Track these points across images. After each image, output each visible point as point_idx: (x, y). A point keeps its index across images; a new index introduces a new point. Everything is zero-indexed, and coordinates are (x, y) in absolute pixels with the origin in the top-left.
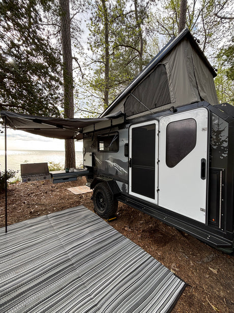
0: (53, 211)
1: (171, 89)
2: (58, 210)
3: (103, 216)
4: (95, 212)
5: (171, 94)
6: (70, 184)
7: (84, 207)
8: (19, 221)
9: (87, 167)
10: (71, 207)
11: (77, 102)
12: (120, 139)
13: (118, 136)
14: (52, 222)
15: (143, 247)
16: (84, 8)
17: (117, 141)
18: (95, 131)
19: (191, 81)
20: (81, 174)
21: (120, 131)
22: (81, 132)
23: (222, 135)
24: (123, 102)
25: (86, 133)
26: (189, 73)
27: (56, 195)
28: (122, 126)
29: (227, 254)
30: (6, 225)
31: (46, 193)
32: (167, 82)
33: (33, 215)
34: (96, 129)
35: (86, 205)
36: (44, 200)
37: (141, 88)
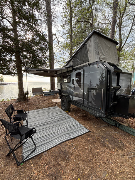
0: (45, 108)
1: (89, 55)
2: (47, 107)
3: (64, 110)
4: (62, 109)
5: (89, 57)
6: (52, 98)
7: (57, 107)
8: (32, 110)
9: (59, 90)
10: (52, 106)
11: (56, 57)
12: (71, 77)
13: (70, 75)
14: (44, 111)
15: (78, 121)
16: (59, 3)
17: (70, 78)
18: (62, 73)
19: (96, 52)
20: (57, 93)
21: (71, 73)
22: (56, 74)
23: (103, 75)
24: (72, 60)
25: (58, 74)
26: (95, 49)
27: (46, 102)
28: (71, 71)
29: (113, 125)
30: (28, 111)
31: (42, 101)
32: (87, 52)
33: (37, 108)
34: (62, 72)
35: (58, 106)
36: (41, 104)
37: (79, 54)
